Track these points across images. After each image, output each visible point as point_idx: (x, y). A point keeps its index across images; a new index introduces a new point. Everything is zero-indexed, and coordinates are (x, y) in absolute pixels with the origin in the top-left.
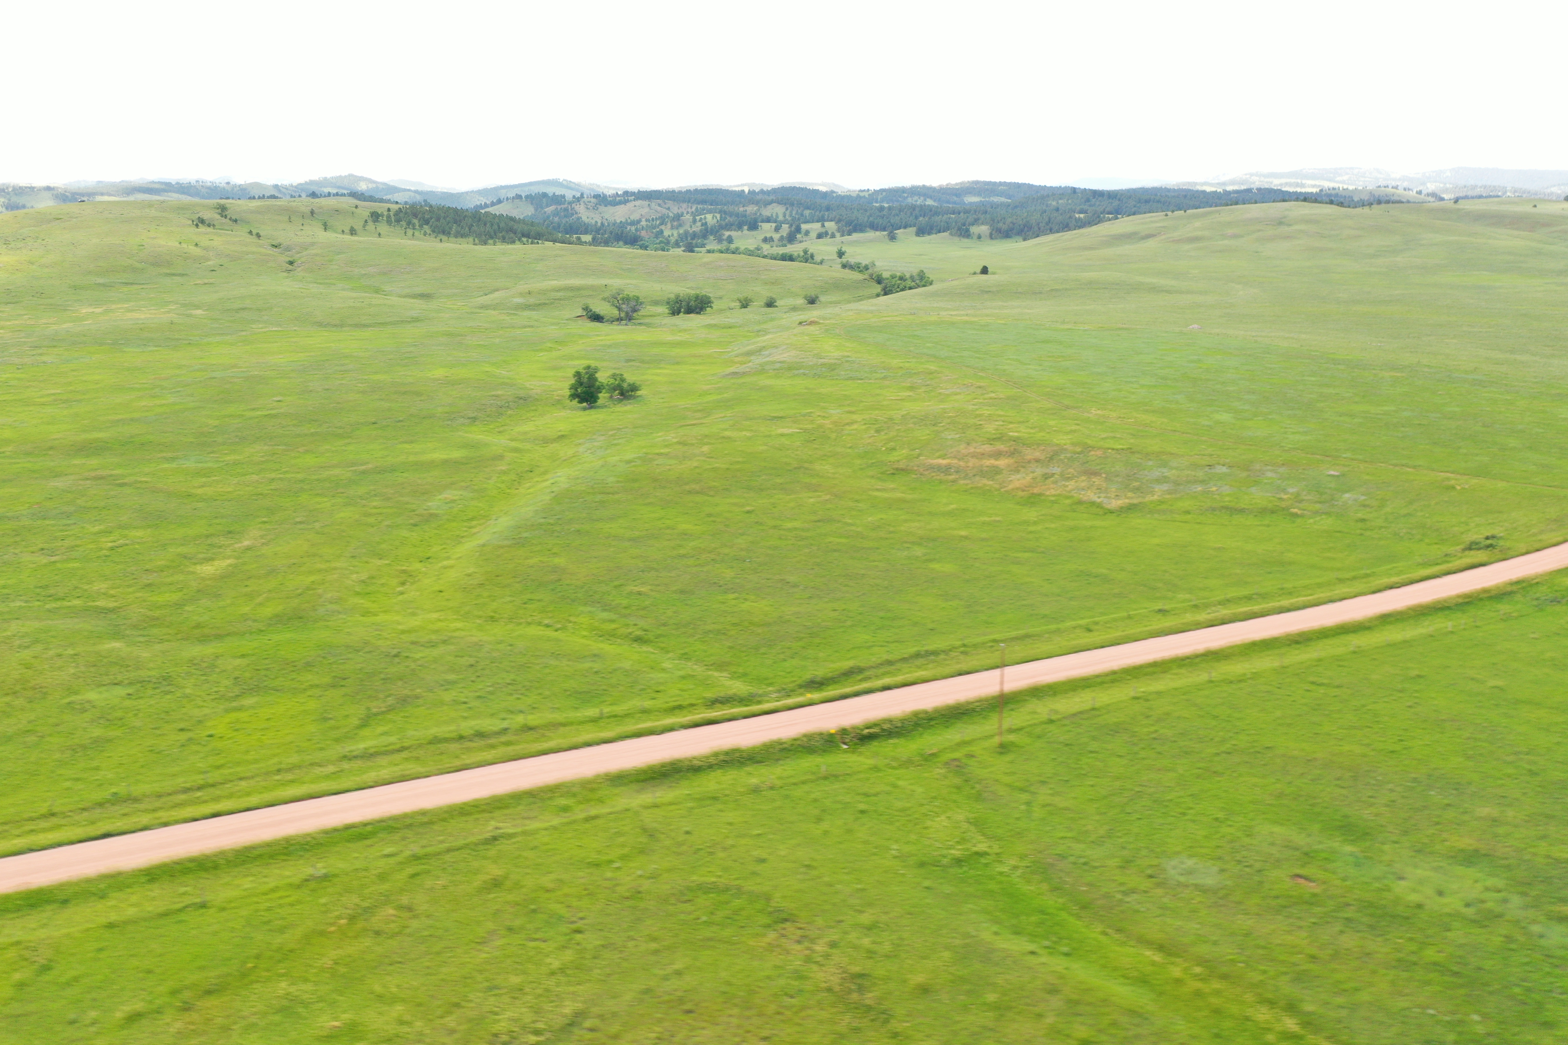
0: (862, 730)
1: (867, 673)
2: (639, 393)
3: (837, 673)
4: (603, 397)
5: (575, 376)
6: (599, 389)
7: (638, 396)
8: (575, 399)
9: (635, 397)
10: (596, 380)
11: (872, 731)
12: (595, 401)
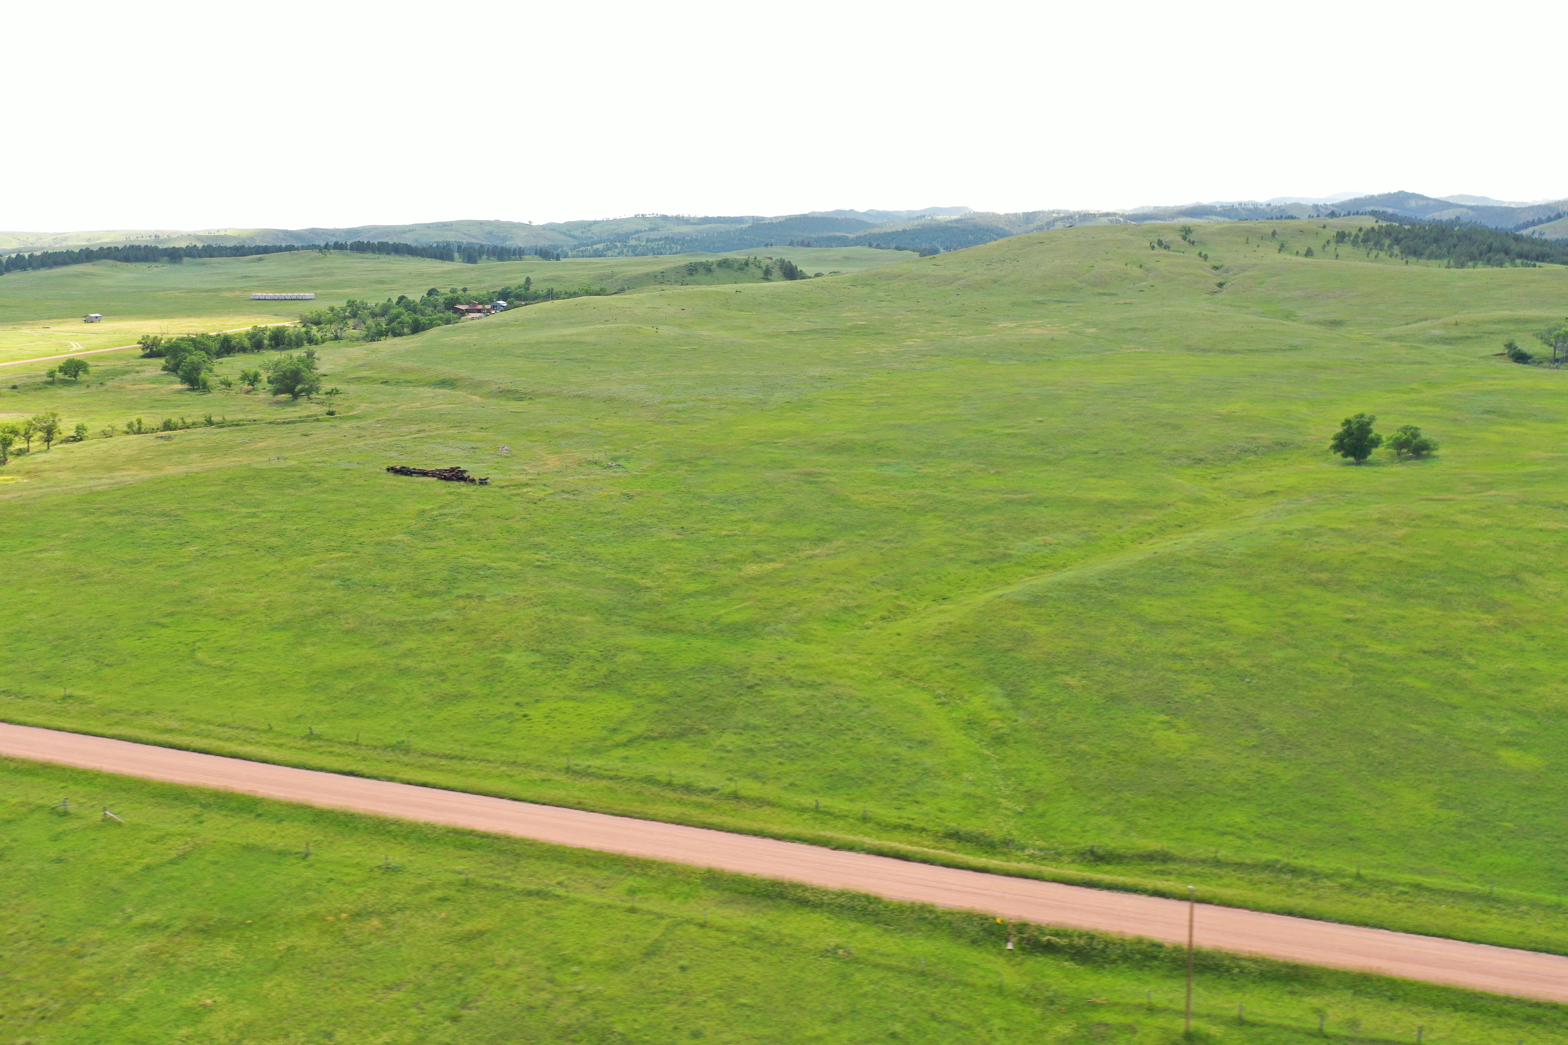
0: (1044, 934)
1: (1171, 866)
2: (1435, 453)
3: (1132, 851)
4: (1376, 453)
5: (1343, 424)
6: (1376, 443)
7: (1434, 457)
8: (1339, 451)
9: (1427, 457)
10: (1370, 431)
11: (1054, 939)
12: (1365, 457)
